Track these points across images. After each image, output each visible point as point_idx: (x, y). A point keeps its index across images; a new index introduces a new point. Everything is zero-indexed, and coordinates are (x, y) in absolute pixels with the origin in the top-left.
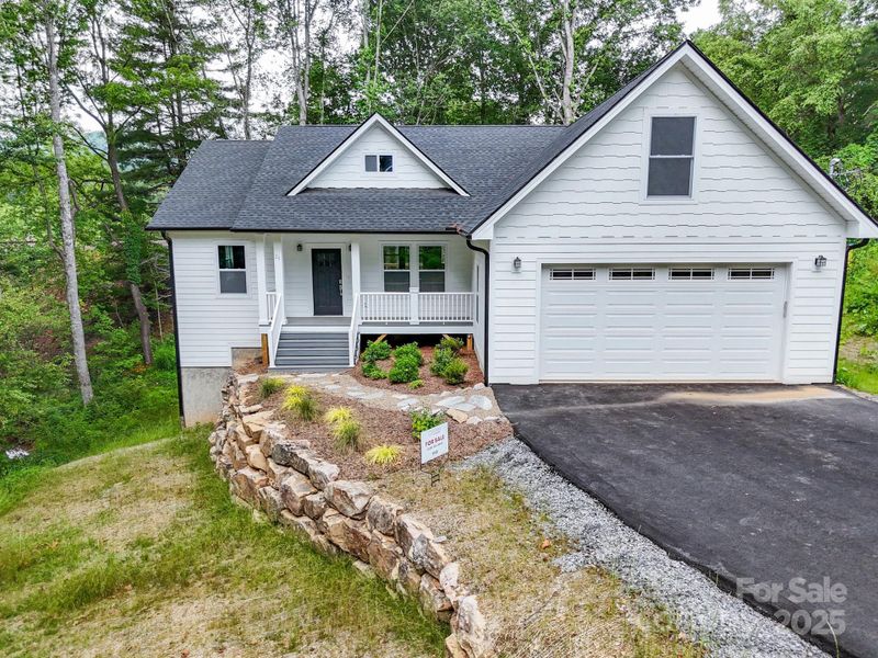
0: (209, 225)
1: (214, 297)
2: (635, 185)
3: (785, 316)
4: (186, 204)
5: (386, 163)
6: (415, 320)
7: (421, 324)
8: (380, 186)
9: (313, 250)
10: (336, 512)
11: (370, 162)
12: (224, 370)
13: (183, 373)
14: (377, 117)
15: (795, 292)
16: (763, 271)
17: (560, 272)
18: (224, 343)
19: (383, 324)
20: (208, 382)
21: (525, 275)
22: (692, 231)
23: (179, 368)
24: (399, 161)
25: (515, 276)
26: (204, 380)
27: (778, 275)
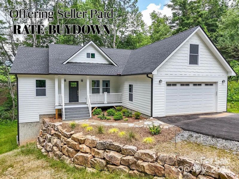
0: (34, 73)
1: (33, 97)
2: (186, 61)
3: (217, 95)
4: (22, 66)
5: (93, 56)
6: (106, 102)
7: (108, 103)
8: (91, 62)
9: (69, 81)
10: (142, 161)
11: (88, 55)
12: (36, 123)
13: (20, 125)
14: (91, 42)
15: (219, 89)
16: (211, 84)
17: (169, 84)
18: (37, 113)
19: (96, 104)
20: (29, 128)
21: (162, 85)
22: (199, 74)
23: (18, 124)
24: (97, 55)
25: (159, 85)
26: (28, 127)
27: (214, 85)
